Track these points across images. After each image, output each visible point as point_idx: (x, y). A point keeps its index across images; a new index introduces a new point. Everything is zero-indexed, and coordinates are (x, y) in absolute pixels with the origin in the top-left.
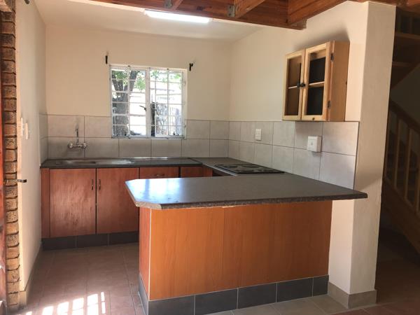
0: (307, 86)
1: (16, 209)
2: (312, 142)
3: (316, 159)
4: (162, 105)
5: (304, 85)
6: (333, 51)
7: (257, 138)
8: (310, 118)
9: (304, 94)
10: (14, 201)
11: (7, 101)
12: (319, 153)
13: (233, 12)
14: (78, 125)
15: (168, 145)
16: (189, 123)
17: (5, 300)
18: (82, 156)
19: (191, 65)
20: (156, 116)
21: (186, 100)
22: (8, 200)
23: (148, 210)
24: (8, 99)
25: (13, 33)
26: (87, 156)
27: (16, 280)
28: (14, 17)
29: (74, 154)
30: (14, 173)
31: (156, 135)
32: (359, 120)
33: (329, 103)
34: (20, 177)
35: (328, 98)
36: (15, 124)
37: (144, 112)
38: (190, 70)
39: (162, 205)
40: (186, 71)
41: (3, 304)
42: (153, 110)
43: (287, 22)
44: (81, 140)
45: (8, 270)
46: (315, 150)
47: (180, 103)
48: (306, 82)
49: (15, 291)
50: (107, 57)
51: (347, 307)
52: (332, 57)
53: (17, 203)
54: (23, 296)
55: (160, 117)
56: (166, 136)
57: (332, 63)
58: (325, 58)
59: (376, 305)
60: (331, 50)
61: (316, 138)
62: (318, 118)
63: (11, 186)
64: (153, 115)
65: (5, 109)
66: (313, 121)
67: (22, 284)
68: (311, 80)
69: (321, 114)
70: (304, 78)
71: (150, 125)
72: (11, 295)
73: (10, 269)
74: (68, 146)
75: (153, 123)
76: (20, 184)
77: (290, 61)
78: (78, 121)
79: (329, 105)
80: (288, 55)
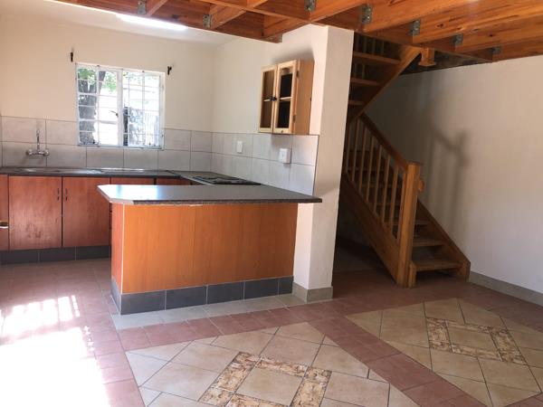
0: (278, 100)
2: (283, 153)
3: (286, 170)
4: (137, 111)
5: (275, 99)
6: (298, 69)
7: (238, 151)
8: (279, 130)
9: (275, 107)
12: (289, 164)
13: (208, 22)
14: (38, 130)
15: (143, 155)
16: (167, 133)
19: (170, 69)
20: (129, 123)
21: (164, 108)
23: (121, 205)
26: (49, 164)
29: (34, 162)
31: (130, 145)
32: (319, 133)
33: (294, 117)
35: (293, 113)
37: (115, 119)
38: (169, 73)
39: (135, 201)
40: (164, 74)
42: (126, 116)
43: (263, 35)
44: (43, 147)
46: (285, 161)
47: (157, 109)
48: (277, 96)
50: (72, 54)
51: (306, 301)
52: (297, 74)
55: (135, 126)
56: (141, 145)
57: (297, 80)
58: (291, 75)
59: (331, 300)
60: (297, 67)
61: (285, 150)
62: (286, 131)
64: (126, 123)
66: (282, 134)
68: (281, 95)
69: (287, 127)
70: (276, 93)
71: (123, 133)
74: (27, 153)
75: (126, 131)
77: (266, 75)
78: (38, 125)
79: (294, 120)
80: (264, 68)
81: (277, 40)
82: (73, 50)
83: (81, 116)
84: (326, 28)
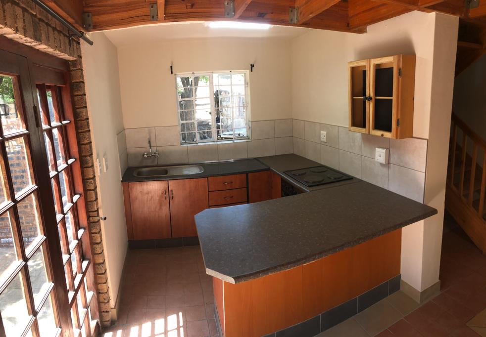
0: (373, 100)
1: (101, 242)
2: (380, 155)
3: (385, 170)
5: (370, 99)
6: (401, 66)
7: (322, 139)
8: (379, 133)
9: (370, 108)
10: (98, 235)
11: (84, 146)
12: (388, 164)
13: (295, 17)
14: (150, 137)
15: (234, 147)
17: (99, 320)
18: (156, 163)
19: (252, 66)
22: (93, 235)
23: (220, 280)
24: (83, 144)
25: (81, 80)
27: (106, 301)
28: (81, 63)
30: (95, 211)
33: (398, 120)
34: (101, 214)
35: (397, 116)
36: (92, 166)
38: (252, 70)
39: (236, 278)
41: (97, 323)
43: (348, 25)
44: (154, 150)
45: (100, 293)
46: (384, 162)
48: (372, 95)
49: (106, 310)
50: (171, 67)
52: (400, 72)
53: (101, 236)
54: (113, 313)
57: (400, 79)
60: (398, 65)
61: (383, 150)
62: (387, 135)
63: (94, 222)
65: (83, 154)
66: (382, 137)
67: (112, 303)
68: (377, 94)
69: (390, 131)
70: (370, 91)
71: (216, 130)
72: (103, 313)
73: (101, 292)
76: (102, 222)
77: (354, 70)
78: (150, 133)
79: (398, 124)
80: (350, 62)
81: (362, 31)
82: (172, 63)
83: (182, 120)
84: (433, 14)
